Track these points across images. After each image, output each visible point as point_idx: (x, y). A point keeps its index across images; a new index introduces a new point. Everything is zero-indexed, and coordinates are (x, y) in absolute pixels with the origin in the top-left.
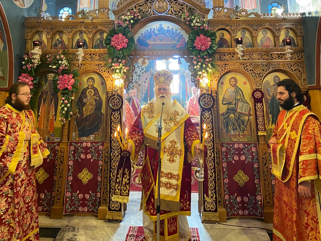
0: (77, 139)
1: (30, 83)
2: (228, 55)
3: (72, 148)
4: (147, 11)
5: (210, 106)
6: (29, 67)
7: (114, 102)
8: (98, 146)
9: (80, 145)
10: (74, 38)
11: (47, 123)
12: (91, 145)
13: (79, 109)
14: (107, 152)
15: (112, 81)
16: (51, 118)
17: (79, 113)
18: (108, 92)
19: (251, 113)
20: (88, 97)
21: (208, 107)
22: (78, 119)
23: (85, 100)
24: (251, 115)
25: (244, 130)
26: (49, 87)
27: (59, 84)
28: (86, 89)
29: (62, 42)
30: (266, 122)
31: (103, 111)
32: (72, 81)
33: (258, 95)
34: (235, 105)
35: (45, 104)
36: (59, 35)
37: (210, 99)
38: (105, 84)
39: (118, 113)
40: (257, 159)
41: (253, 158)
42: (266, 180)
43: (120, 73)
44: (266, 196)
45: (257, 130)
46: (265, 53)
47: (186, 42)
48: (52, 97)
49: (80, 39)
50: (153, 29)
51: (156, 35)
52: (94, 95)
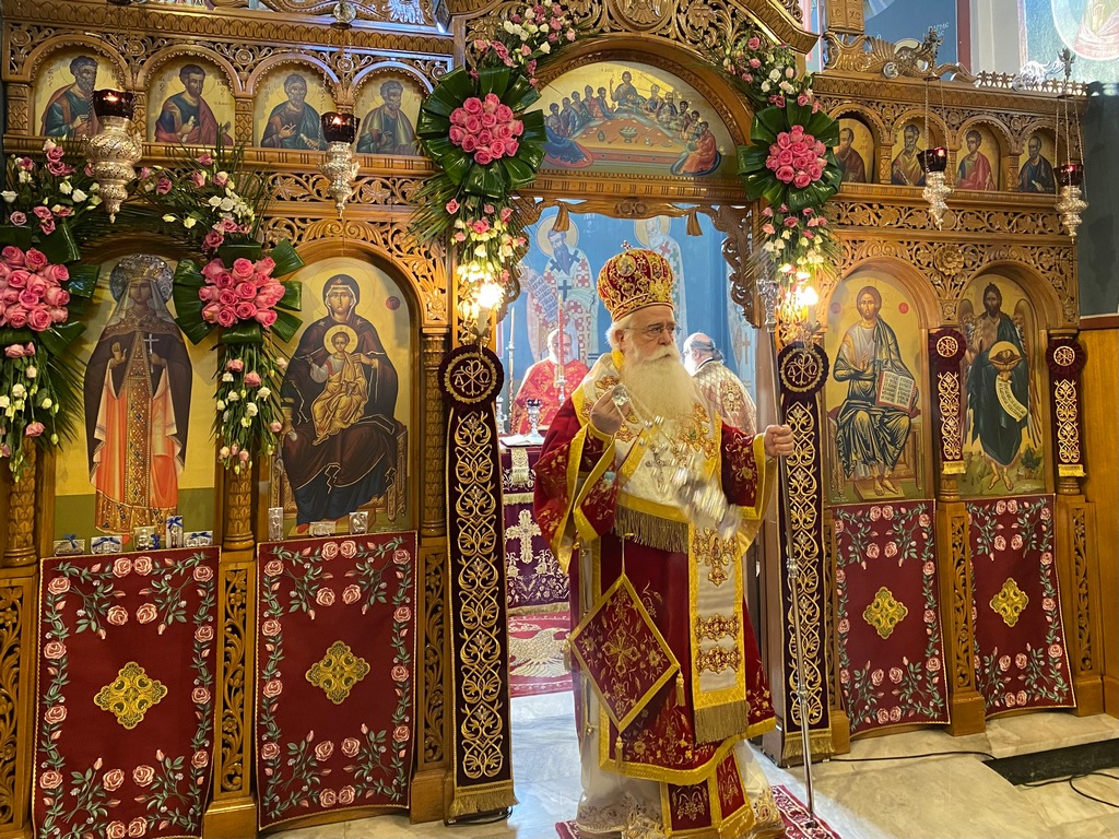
0: (294, 531)
1: (54, 293)
2: (863, 208)
3: (274, 569)
4: (586, 15)
5: (813, 385)
6: (49, 216)
7: (466, 378)
8: (390, 553)
9: (312, 554)
11: (144, 474)
12: (358, 550)
13: (294, 407)
14: (437, 572)
15: (443, 291)
16: (159, 448)
17: (294, 423)
18: (427, 336)
20: (331, 358)
21: (805, 390)
22: (294, 452)
23: (319, 373)
24: (918, 412)
25: (895, 463)
26: (139, 315)
27: (205, 303)
28: (322, 323)
29: (200, 112)
31: (402, 412)
32: (272, 290)
33: (948, 346)
34: (873, 380)
35: (125, 390)
36: (184, 75)
37: (816, 360)
38: (404, 306)
39: (482, 418)
40: (932, 550)
41: (920, 548)
42: (958, 610)
43: (490, 260)
44: (958, 658)
45: (938, 456)
46: (973, 210)
47: (717, 154)
48: (155, 358)
49: (290, 106)
50: (595, 90)
51: (608, 114)
52: (359, 350)
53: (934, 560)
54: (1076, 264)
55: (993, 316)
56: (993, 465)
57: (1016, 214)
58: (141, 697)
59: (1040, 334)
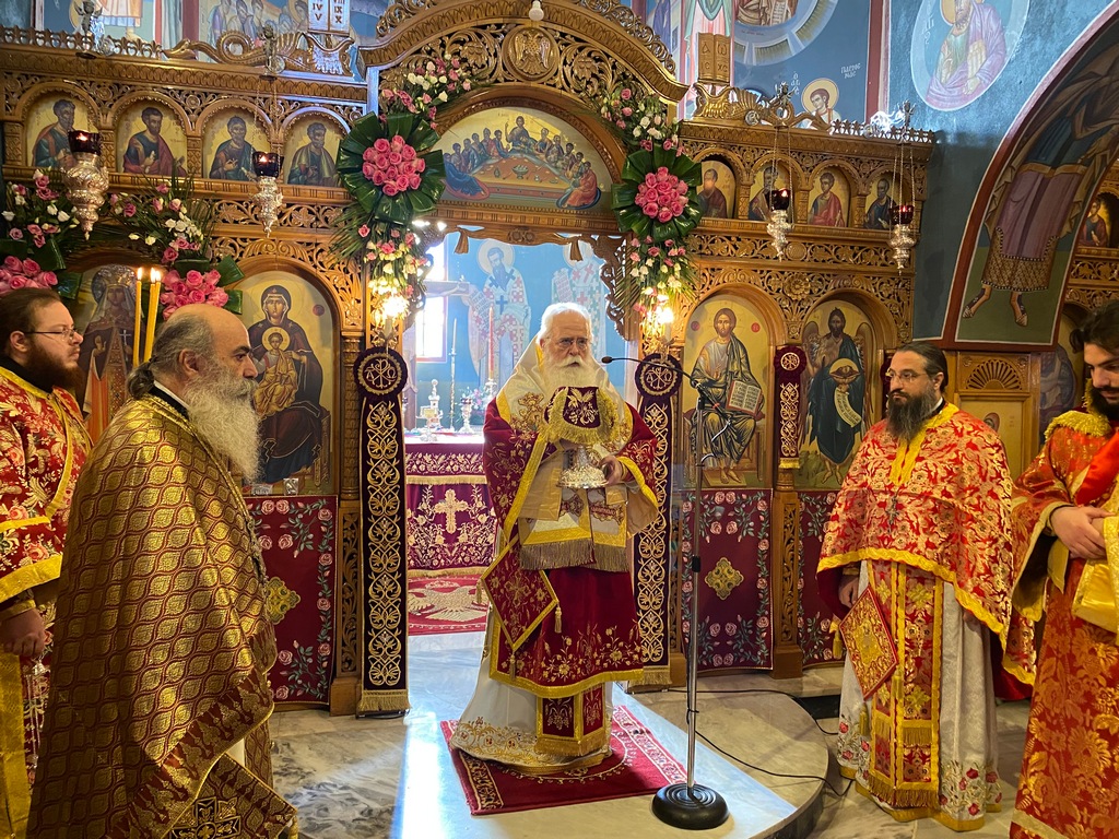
2: (723, 241)
4: (483, 66)
5: (668, 390)
6: (39, 233)
7: (375, 374)
8: (316, 512)
10: (209, 136)
12: (290, 508)
14: (352, 527)
15: (359, 301)
18: (345, 338)
19: (764, 411)
20: (268, 354)
21: (661, 393)
25: (739, 457)
26: (115, 314)
27: (167, 305)
28: (260, 325)
29: (159, 147)
31: (326, 400)
32: (217, 297)
33: (790, 361)
34: (724, 388)
35: (106, 374)
36: (145, 117)
38: (328, 312)
39: (390, 407)
40: (768, 530)
41: (757, 528)
42: (786, 579)
43: (396, 276)
44: (783, 618)
45: (777, 454)
46: (821, 243)
47: (598, 190)
48: (128, 349)
49: (232, 143)
50: (493, 133)
51: (503, 154)
52: (291, 348)
53: (768, 539)
54: (912, 293)
55: (836, 336)
56: (827, 463)
57: (861, 248)
59: (877, 353)
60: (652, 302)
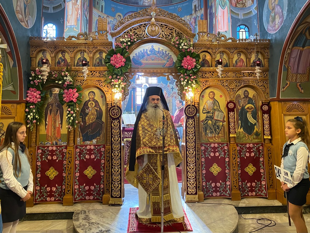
0: (82, 143)
1: (38, 96)
2: (209, 73)
3: (78, 150)
4: (141, 34)
6: (37, 82)
7: (114, 112)
8: (100, 149)
9: (85, 148)
10: (76, 56)
11: (55, 131)
12: (94, 147)
13: (82, 118)
14: (109, 153)
15: (111, 94)
16: (57, 126)
17: (82, 121)
18: (107, 103)
19: (225, 120)
21: (192, 116)
22: (82, 127)
23: (87, 111)
24: (225, 121)
25: (218, 133)
26: (54, 100)
27: (64, 97)
28: (88, 101)
29: (65, 60)
30: (236, 127)
31: (104, 119)
32: (76, 95)
33: (231, 106)
34: (213, 113)
35: (52, 114)
36: (62, 53)
37: (194, 109)
38: (104, 97)
39: (118, 121)
40: (228, 155)
41: (225, 154)
42: (234, 170)
43: (119, 88)
44: (234, 182)
45: (229, 133)
46: (238, 72)
47: (174, 62)
48: (57, 108)
49: (81, 58)
50: (145, 50)
51: (148, 55)
52: (95, 106)
53: (228, 158)
54: (269, 85)
55: (246, 98)
56: (246, 135)
57: (251, 72)
58: (54, 174)
59: (260, 102)
60: (187, 91)
